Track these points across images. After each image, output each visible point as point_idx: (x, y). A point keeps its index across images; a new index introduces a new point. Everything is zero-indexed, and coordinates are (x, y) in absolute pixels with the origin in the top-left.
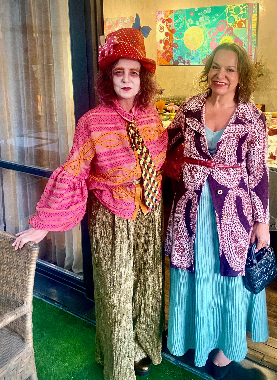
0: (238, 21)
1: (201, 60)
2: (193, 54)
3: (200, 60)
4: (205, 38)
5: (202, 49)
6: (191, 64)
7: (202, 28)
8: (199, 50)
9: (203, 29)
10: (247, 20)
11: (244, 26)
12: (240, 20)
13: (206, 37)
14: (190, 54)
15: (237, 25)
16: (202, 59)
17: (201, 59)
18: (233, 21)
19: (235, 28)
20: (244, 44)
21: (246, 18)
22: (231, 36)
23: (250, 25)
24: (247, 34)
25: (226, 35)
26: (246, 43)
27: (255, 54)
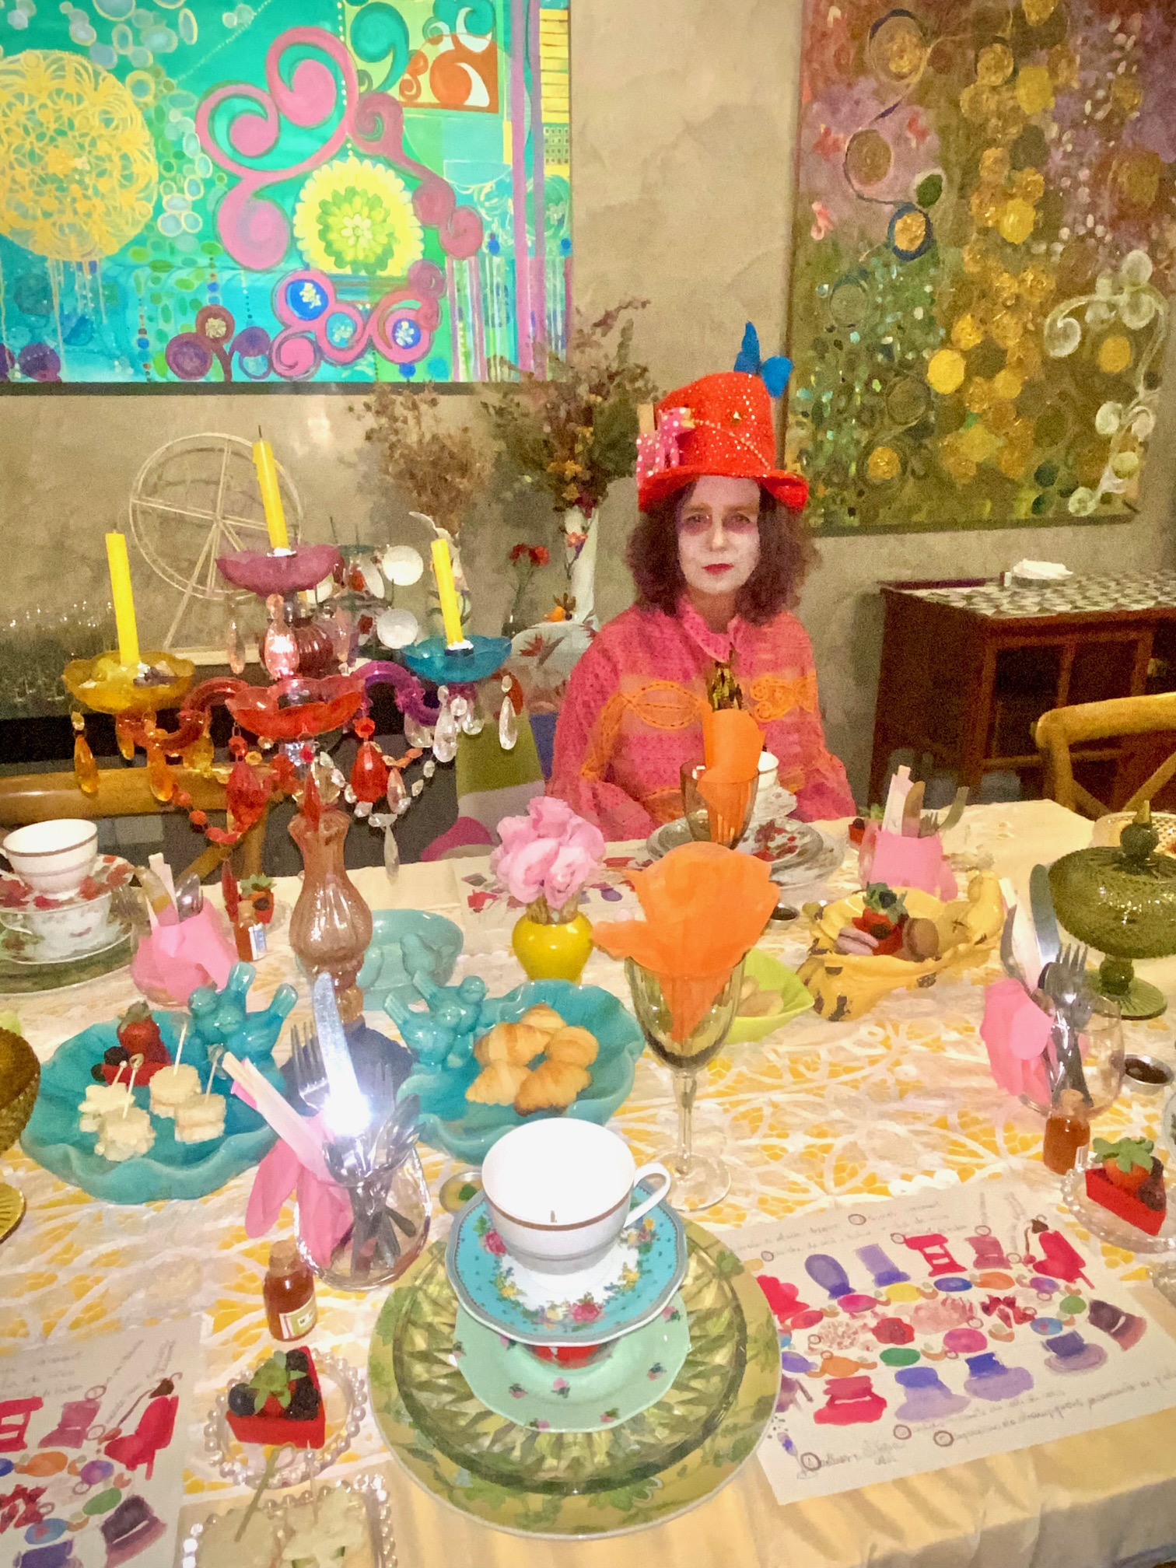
1: (157, 348)
2: (69, 291)
3: (143, 344)
4: (168, 167)
5: (152, 255)
6: (66, 375)
7: (130, 78)
8: (130, 259)
9: (139, 88)
11: (479, 95)
13: (180, 155)
14: (45, 291)
15: (424, 79)
16: (161, 335)
17: (150, 337)
18: (392, 47)
19: (412, 102)
20: (493, 236)
21: (494, 36)
22: (389, 165)
23: (527, 98)
24: (508, 159)
25: (350, 153)
26: (503, 225)
27: (567, 315)
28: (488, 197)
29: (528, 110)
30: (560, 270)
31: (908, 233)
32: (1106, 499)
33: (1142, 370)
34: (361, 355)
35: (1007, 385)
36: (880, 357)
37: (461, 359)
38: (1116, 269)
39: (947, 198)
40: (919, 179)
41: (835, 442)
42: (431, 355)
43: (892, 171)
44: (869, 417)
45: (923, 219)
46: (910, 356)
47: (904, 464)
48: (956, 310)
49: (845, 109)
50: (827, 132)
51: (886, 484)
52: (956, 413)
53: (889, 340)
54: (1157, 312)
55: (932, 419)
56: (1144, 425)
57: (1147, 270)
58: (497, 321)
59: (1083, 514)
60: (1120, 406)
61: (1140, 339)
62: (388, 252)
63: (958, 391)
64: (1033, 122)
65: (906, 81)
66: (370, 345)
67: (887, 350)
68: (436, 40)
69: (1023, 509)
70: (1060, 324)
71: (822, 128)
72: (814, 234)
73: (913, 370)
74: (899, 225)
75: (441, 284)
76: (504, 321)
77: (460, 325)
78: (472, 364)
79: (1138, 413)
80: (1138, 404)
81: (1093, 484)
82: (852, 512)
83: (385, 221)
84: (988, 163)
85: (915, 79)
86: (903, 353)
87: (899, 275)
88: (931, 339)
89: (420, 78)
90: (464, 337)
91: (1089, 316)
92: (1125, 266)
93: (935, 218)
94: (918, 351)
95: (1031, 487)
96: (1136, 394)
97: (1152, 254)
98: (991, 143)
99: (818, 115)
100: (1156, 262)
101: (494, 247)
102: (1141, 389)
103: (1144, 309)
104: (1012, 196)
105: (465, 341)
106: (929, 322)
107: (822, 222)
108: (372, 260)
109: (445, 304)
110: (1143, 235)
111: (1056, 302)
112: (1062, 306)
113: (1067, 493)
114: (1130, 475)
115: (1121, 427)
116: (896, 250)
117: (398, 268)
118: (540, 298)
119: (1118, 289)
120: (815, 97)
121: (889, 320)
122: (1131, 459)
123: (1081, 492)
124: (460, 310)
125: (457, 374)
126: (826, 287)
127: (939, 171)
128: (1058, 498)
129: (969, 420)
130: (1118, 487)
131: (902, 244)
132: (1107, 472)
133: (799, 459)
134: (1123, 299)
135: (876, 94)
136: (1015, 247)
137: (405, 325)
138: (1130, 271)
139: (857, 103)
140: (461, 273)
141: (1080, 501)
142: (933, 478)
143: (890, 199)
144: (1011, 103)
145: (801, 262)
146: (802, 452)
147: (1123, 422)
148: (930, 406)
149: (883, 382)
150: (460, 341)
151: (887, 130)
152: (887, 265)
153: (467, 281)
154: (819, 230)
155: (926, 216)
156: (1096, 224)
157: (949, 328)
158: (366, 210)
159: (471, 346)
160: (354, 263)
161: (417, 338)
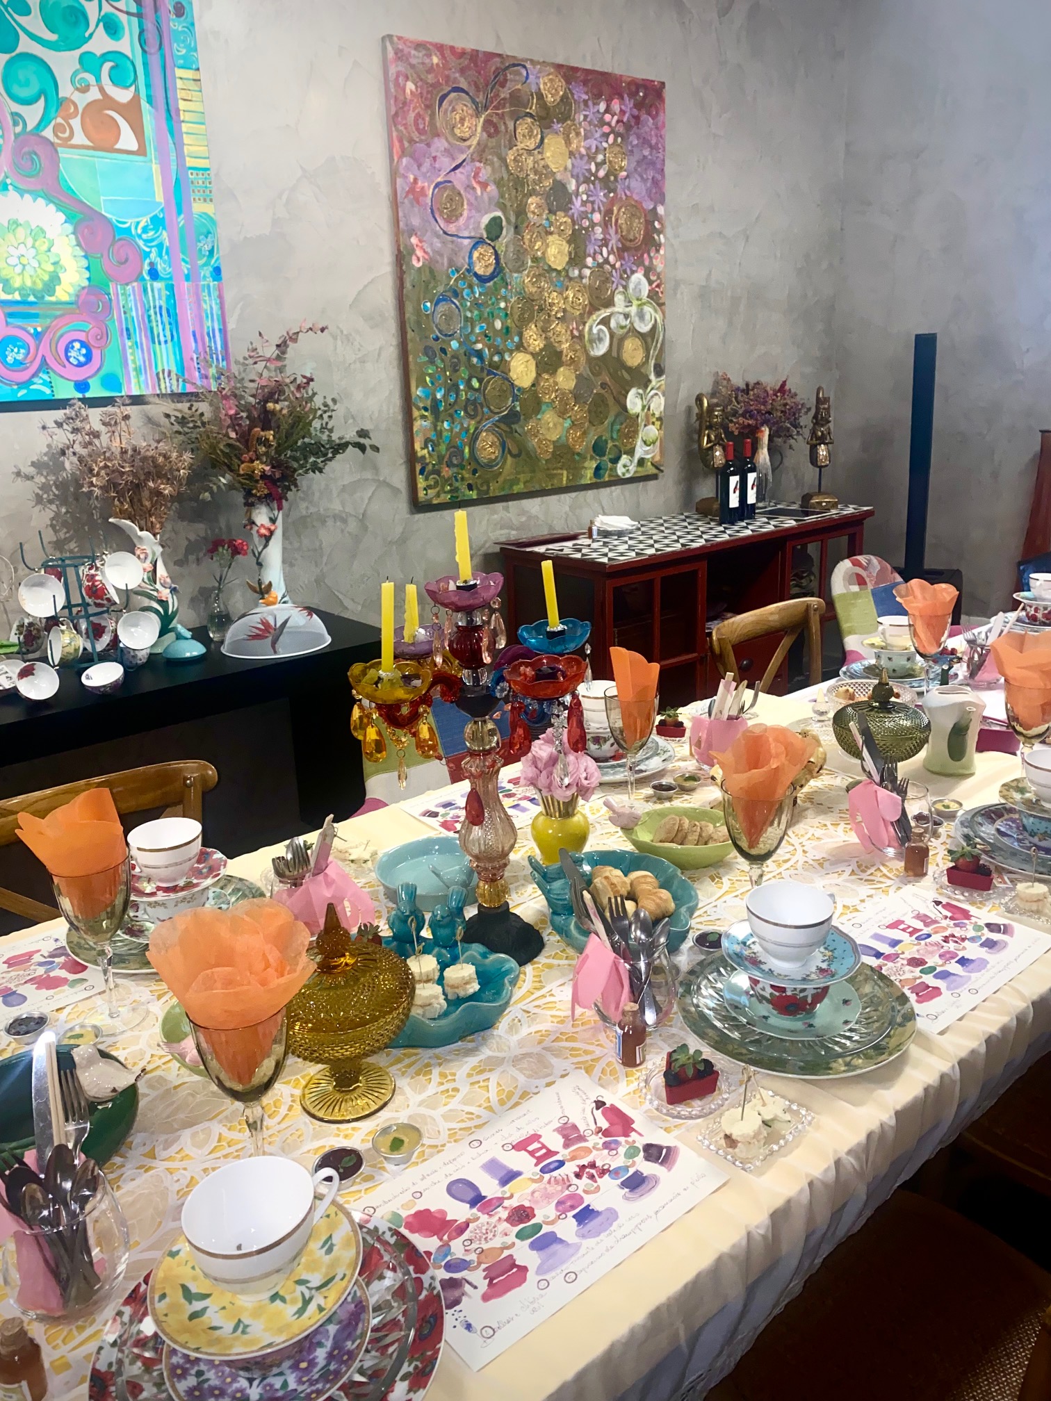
0: (82, 100)
10: (145, 106)
11: (128, 140)
12: (94, 94)
15: (76, 123)
18: (42, 92)
19: (66, 143)
20: (151, 264)
21: (137, 89)
22: (49, 200)
23: (172, 146)
24: (160, 198)
25: (10, 187)
26: (160, 256)
27: (224, 331)
28: (145, 230)
29: (173, 157)
30: (215, 294)
31: (483, 263)
32: (641, 462)
33: (652, 363)
34: (35, 375)
35: (565, 379)
36: (475, 360)
37: (133, 374)
38: (625, 287)
39: (507, 235)
40: (485, 220)
41: (451, 430)
42: (102, 372)
43: (465, 213)
44: (472, 408)
45: (492, 251)
46: (496, 358)
47: (503, 445)
48: (523, 322)
49: (427, 164)
50: (416, 180)
51: (491, 464)
52: (532, 401)
53: (479, 346)
54: (656, 320)
55: (518, 409)
56: (658, 405)
57: (645, 289)
58: (162, 339)
59: (628, 476)
60: (641, 391)
61: (648, 339)
62: (55, 279)
63: (533, 385)
64: (559, 177)
65: (468, 143)
66: (44, 366)
67: (479, 354)
68: (85, 89)
69: (588, 476)
70: (595, 331)
71: (411, 177)
72: (415, 262)
73: (500, 370)
74: (476, 254)
75: (108, 308)
76: (169, 338)
77: (129, 343)
78: (142, 378)
79: (652, 397)
80: (652, 389)
81: (631, 453)
82: (470, 487)
83: (49, 250)
84: (532, 207)
85: (474, 141)
86: (492, 356)
87: (480, 294)
88: (509, 344)
89: (71, 122)
90: (132, 354)
91: (613, 324)
92: (631, 286)
93: (501, 249)
94: (501, 353)
95: (592, 458)
96: (650, 381)
97: (646, 276)
98: (532, 193)
99: (407, 168)
100: (650, 283)
101: (154, 274)
102: (652, 377)
103: (647, 317)
104: (551, 233)
105: (134, 357)
106: (507, 331)
107: (419, 253)
108: (40, 286)
109: (114, 326)
110: (639, 262)
111: (590, 314)
112: (594, 317)
113: (615, 460)
114: (654, 443)
115: (644, 407)
116: (476, 275)
117: (64, 293)
118: (200, 319)
119: (629, 303)
120: (403, 153)
121: (477, 330)
122: (652, 431)
123: (624, 459)
124: (128, 330)
125: (129, 388)
126: (428, 304)
127: (499, 214)
128: (610, 465)
129: (544, 407)
130: (647, 452)
131: (479, 269)
132: (639, 442)
133: (426, 447)
134: (633, 310)
135: (449, 153)
136: (559, 272)
137: (77, 345)
138: (634, 289)
139: (435, 158)
140: (126, 297)
141: (625, 466)
142: (523, 455)
143: (466, 234)
144: (542, 163)
145: (408, 285)
146: (427, 441)
147: (645, 403)
148: (516, 398)
149: (480, 381)
150: (130, 358)
151: (459, 179)
152: (471, 287)
153: (131, 304)
154: (419, 260)
155: (494, 248)
156: (609, 254)
157: (521, 335)
158: (30, 242)
159: (139, 362)
160: (21, 289)
161: (89, 357)
